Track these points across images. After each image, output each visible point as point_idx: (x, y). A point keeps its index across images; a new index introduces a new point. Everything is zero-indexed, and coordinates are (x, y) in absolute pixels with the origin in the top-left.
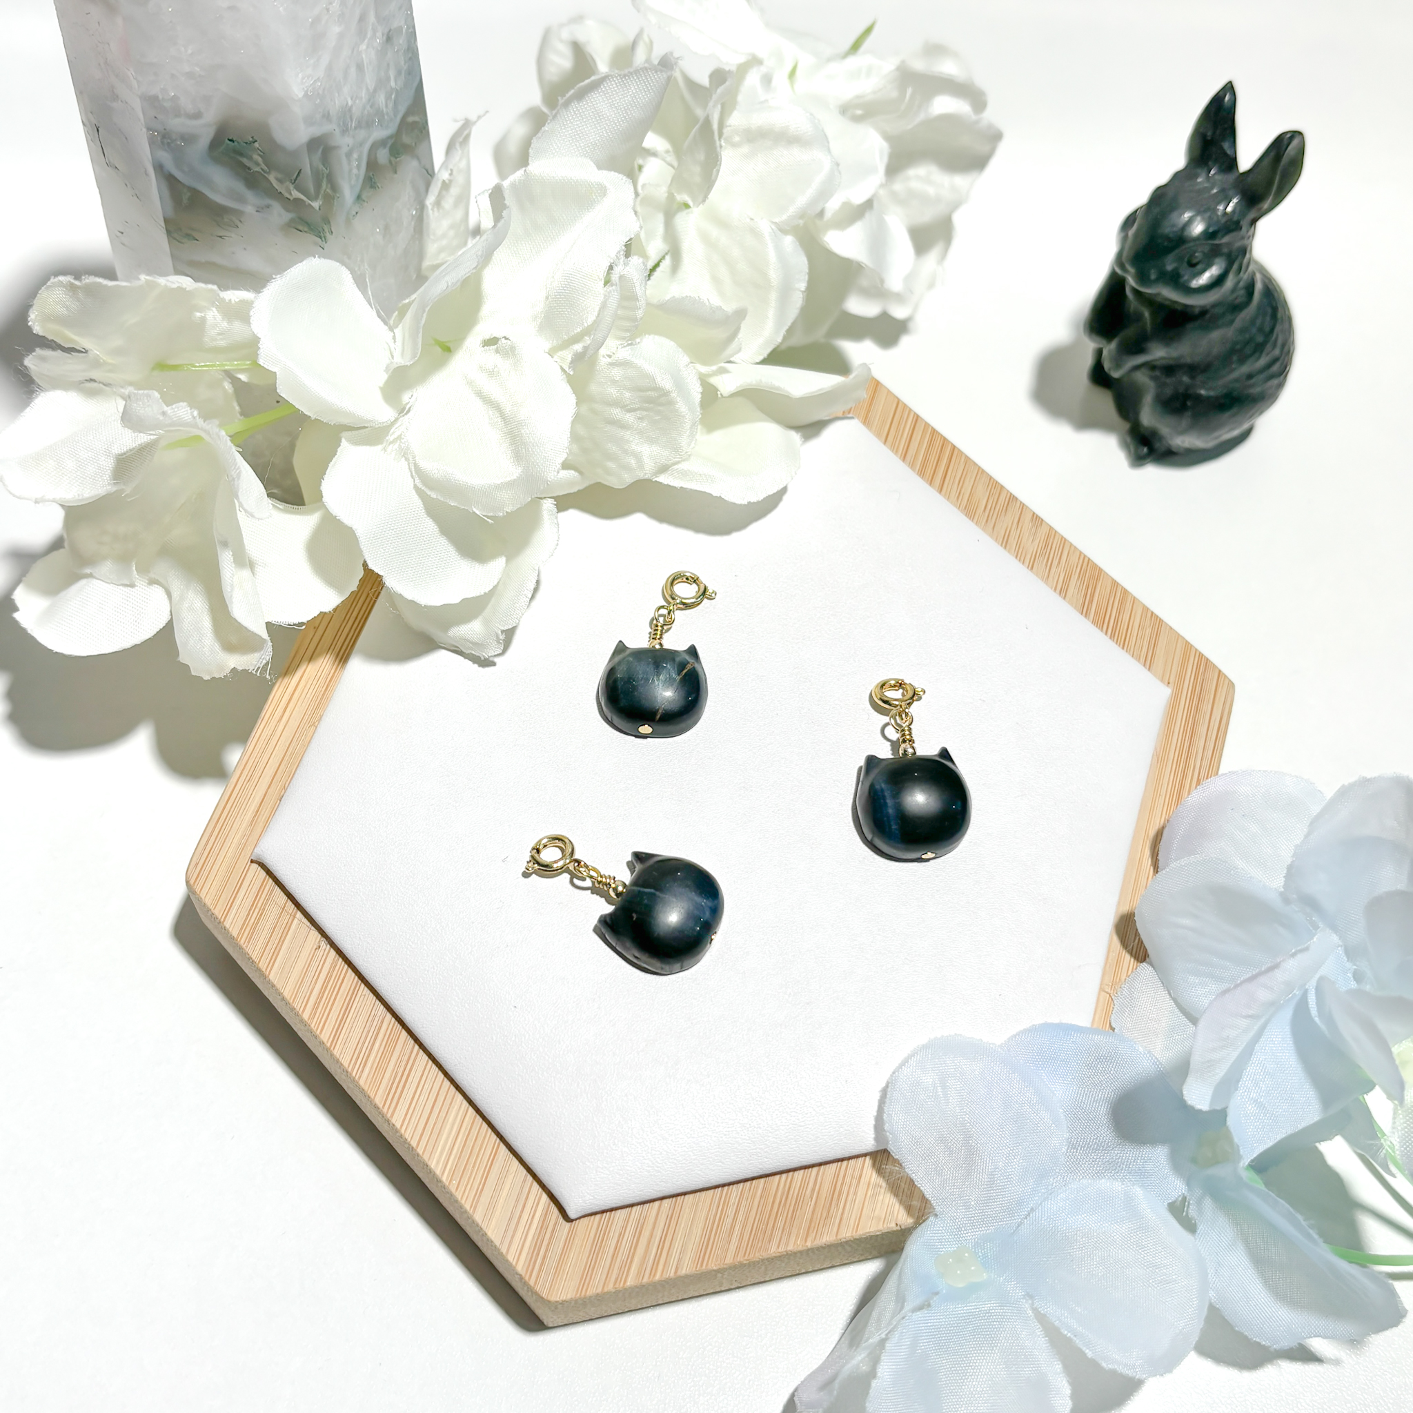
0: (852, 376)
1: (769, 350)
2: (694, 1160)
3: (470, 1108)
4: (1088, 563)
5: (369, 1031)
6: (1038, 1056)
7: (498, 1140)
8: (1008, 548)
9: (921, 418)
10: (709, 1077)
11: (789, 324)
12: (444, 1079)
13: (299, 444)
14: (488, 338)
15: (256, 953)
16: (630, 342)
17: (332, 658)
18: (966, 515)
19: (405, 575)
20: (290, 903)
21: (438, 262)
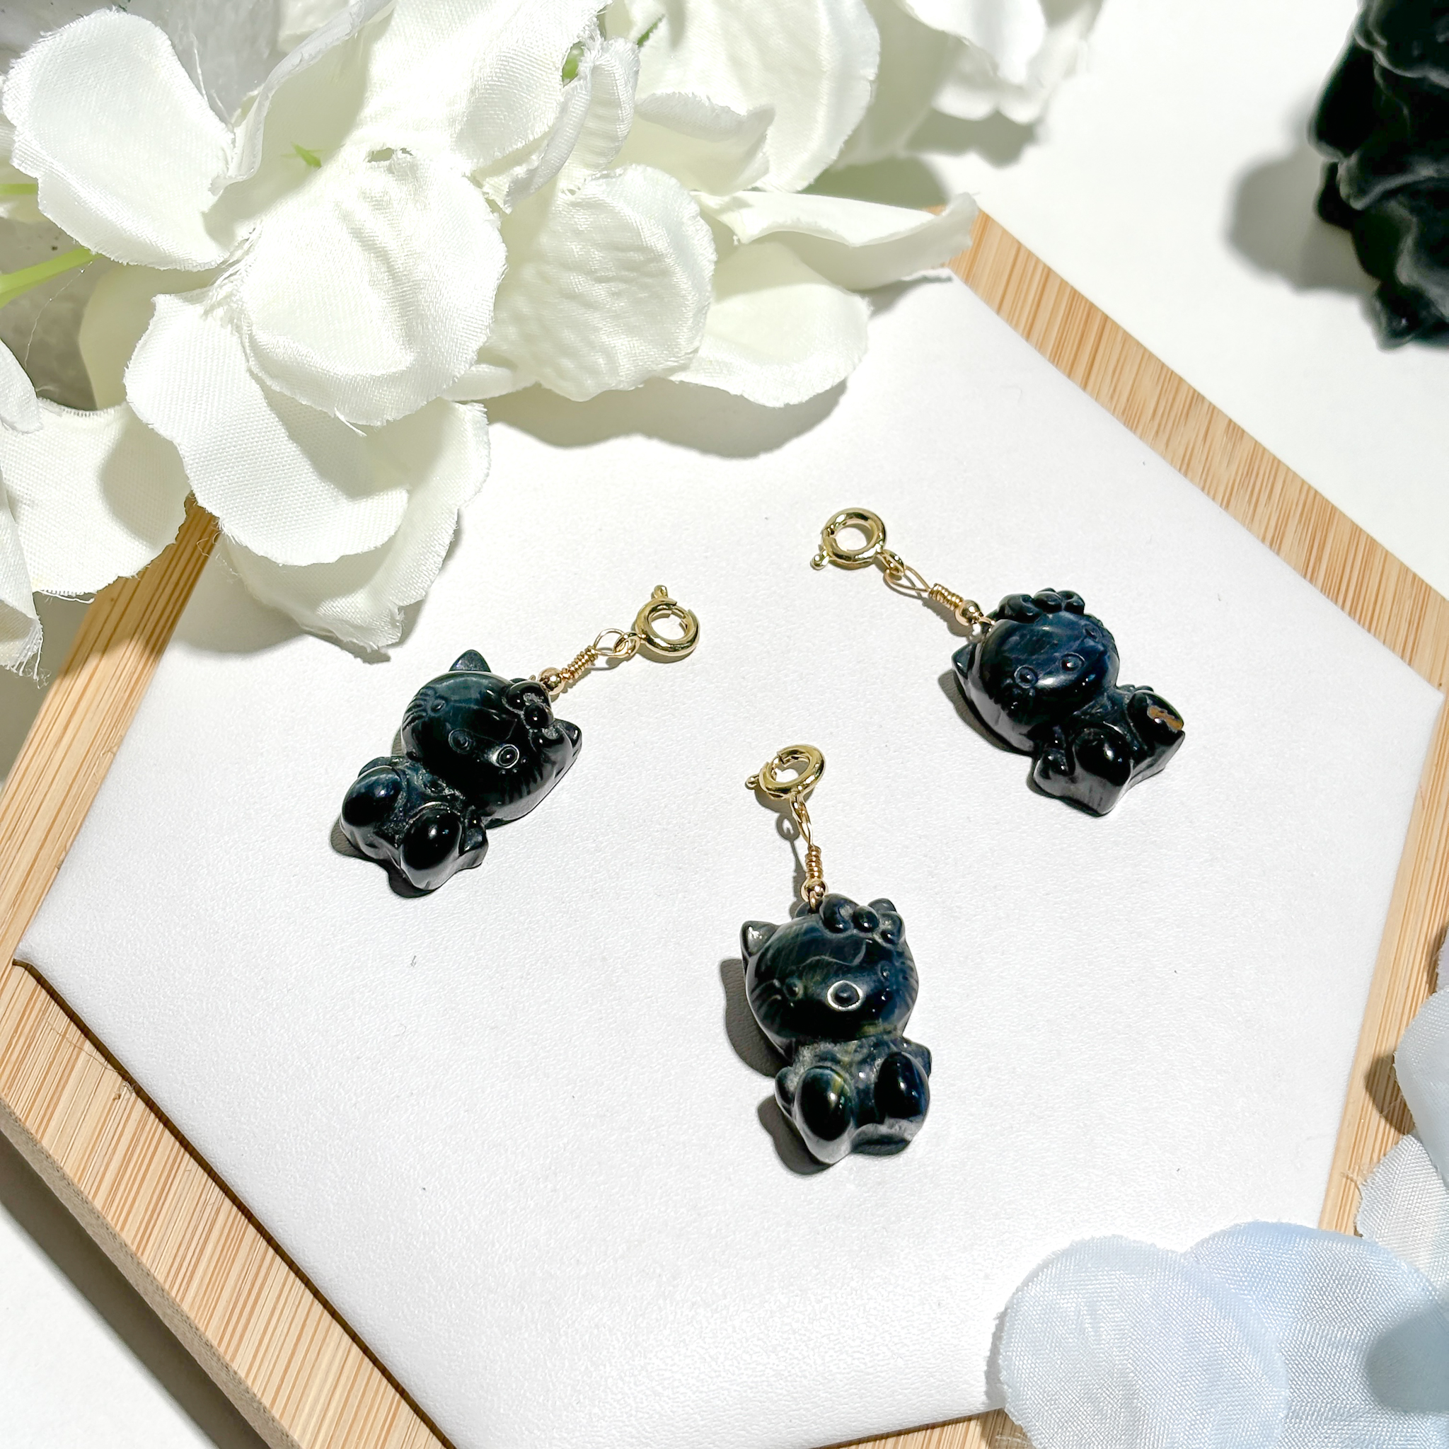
0: (946, 212)
1: (816, 172)
2: (703, 1426)
3: (355, 1346)
4: (1315, 497)
5: (196, 1228)
6: (1243, 1273)
7: (398, 1396)
8: (1190, 474)
9: (1055, 273)
10: (725, 1298)
11: (850, 133)
12: (313, 1301)
13: (88, 312)
14: (378, 148)
15: (22, 1105)
16: (605, 172)
17: (140, 647)
18: (1124, 424)
19: (252, 518)
20: (73, 1027)
21: (304, 30)
